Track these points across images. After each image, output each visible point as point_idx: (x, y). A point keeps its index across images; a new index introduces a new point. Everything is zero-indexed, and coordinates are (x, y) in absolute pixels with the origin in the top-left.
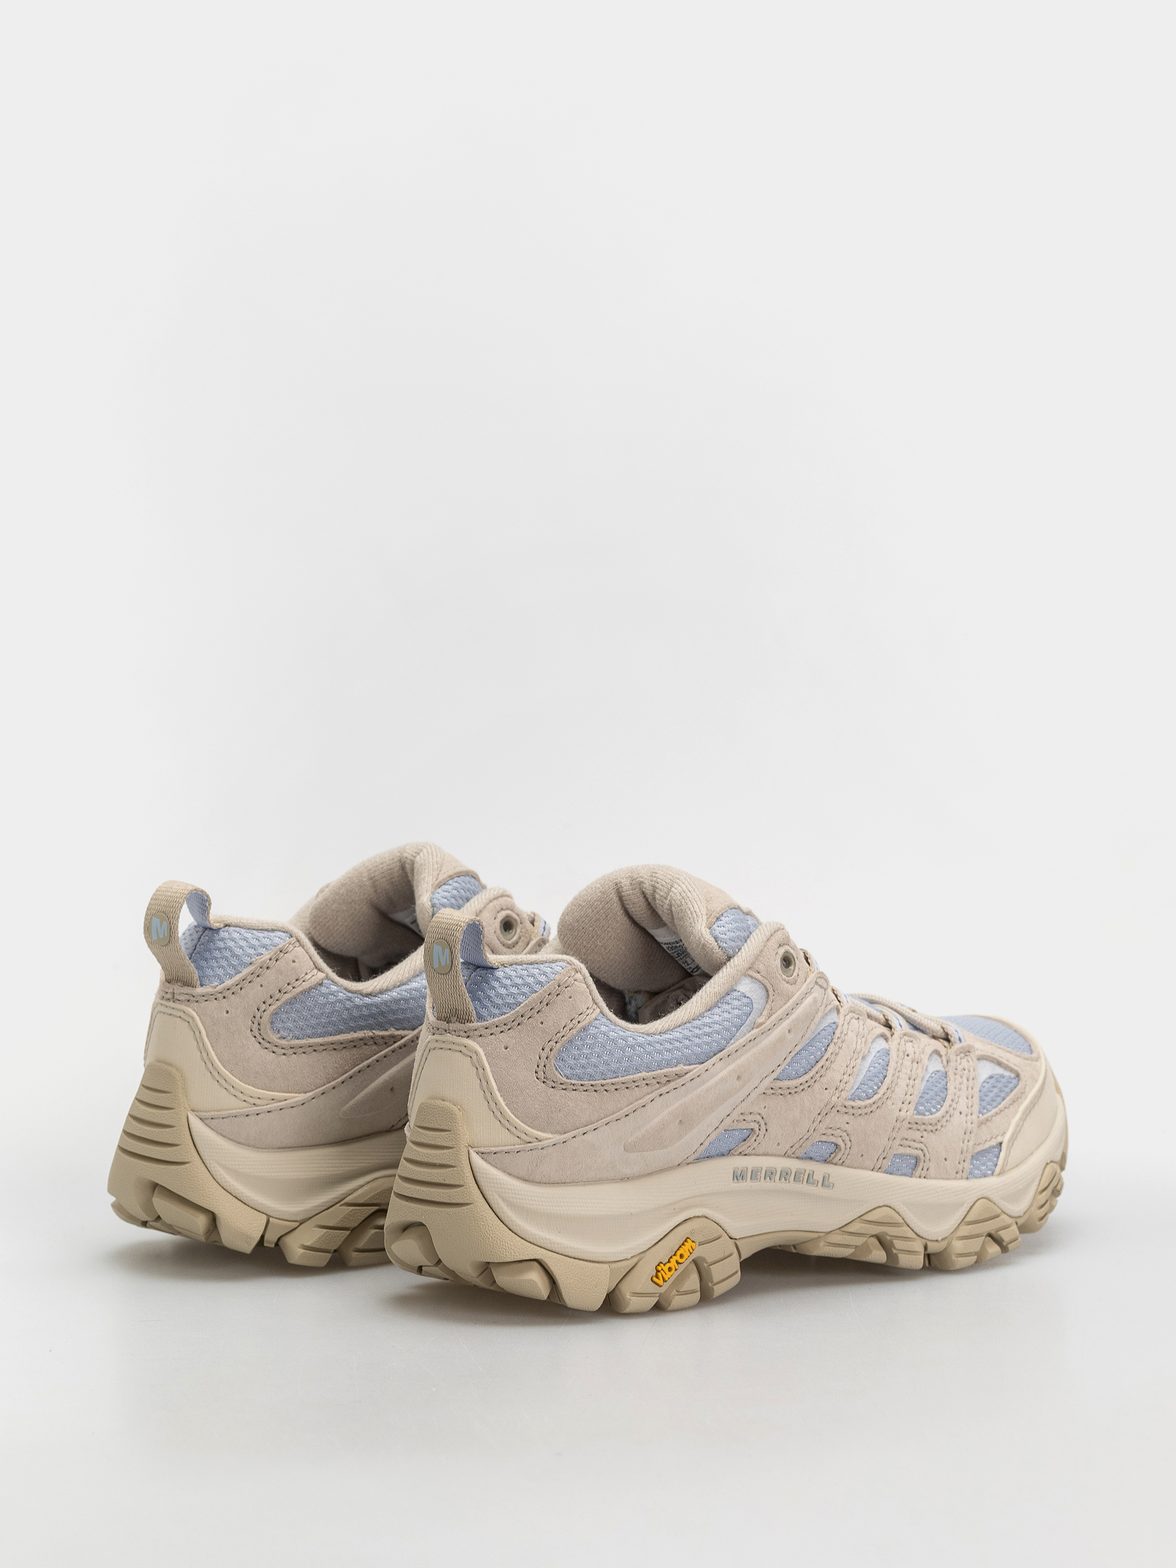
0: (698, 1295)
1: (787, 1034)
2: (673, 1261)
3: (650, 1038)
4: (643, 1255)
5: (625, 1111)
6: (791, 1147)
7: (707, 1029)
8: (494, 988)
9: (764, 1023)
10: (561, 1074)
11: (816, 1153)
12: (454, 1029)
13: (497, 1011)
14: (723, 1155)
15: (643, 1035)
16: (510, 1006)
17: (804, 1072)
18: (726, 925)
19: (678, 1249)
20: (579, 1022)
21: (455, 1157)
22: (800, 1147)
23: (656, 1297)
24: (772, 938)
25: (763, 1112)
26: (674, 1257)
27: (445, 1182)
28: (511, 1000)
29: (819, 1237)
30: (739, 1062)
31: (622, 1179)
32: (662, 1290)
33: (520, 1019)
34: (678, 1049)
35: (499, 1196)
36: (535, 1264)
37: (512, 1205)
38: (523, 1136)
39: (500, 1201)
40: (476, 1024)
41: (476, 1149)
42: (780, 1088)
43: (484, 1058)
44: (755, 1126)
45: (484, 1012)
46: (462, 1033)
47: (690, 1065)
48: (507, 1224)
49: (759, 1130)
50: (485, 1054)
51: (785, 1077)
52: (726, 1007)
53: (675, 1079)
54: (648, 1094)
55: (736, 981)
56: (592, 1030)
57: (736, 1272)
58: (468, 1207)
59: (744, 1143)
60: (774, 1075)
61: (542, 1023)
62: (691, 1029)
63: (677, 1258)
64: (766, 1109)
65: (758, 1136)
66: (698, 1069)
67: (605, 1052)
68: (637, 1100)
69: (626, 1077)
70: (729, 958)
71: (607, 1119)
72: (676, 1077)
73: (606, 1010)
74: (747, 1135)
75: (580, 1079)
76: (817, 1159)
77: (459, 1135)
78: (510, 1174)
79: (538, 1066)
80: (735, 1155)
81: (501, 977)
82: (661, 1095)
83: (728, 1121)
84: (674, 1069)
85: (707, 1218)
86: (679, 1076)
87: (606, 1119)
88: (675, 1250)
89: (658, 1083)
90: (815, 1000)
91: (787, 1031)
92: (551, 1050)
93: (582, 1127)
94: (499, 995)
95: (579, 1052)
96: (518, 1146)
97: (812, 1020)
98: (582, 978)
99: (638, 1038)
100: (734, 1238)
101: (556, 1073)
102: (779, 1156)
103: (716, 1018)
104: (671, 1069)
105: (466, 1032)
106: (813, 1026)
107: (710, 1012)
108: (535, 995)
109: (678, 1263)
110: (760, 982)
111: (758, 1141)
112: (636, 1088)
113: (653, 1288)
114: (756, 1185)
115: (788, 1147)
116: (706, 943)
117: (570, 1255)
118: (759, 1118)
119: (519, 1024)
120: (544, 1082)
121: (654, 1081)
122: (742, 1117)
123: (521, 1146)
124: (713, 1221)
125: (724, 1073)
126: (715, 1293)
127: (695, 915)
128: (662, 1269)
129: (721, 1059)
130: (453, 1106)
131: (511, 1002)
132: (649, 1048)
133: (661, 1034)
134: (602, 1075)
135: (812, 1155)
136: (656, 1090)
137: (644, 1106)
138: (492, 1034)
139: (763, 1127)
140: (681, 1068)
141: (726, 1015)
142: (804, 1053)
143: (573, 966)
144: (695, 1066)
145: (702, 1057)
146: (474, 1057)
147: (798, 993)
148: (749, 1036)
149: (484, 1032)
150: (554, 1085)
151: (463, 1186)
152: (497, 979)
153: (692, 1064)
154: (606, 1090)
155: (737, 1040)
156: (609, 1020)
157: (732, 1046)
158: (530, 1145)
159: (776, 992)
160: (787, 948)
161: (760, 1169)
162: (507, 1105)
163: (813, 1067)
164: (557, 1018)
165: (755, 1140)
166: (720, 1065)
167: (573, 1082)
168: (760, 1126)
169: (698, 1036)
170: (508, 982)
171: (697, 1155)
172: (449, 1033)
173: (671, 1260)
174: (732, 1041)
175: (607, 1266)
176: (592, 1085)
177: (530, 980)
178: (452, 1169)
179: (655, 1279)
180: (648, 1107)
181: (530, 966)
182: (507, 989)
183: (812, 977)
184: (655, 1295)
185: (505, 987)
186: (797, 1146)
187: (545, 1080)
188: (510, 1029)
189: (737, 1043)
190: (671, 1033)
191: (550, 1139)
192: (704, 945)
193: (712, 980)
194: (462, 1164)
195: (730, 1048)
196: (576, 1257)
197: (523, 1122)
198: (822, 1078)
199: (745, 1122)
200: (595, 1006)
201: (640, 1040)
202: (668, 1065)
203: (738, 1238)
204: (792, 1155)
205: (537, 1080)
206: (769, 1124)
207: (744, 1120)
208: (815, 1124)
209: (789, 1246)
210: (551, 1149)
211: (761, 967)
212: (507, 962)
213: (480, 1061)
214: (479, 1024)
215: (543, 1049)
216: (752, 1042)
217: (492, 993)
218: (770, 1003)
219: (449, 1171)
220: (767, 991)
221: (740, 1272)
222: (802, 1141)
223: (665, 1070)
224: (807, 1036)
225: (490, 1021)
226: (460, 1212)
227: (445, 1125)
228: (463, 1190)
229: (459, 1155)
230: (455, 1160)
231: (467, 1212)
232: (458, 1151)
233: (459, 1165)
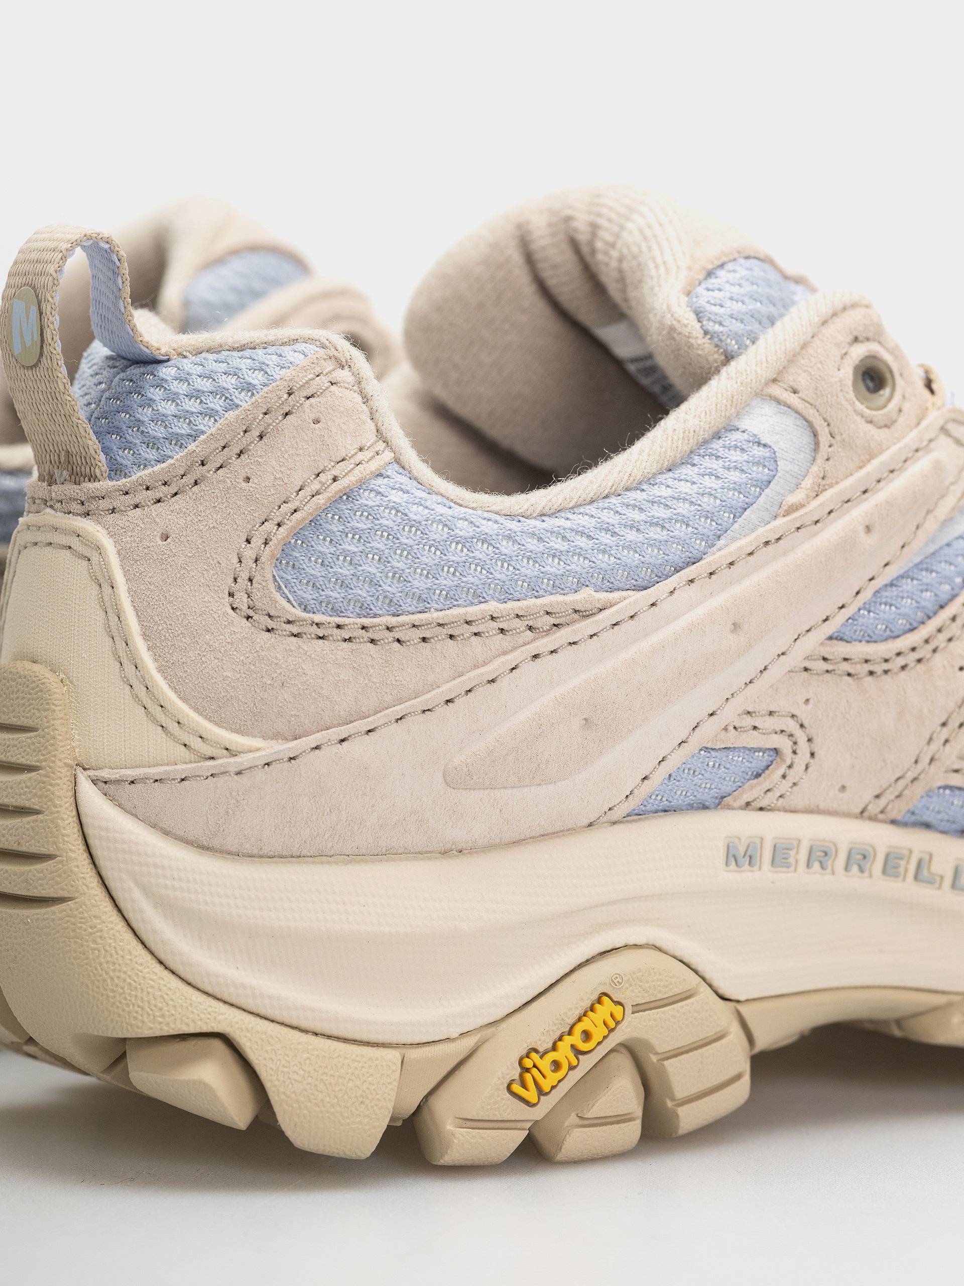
0: (634, 1130)
1: (862, 535)
2: (564, 1047)
3: (513, 525)
4: (491, 1030)
5: (446, 690)
6: (877, 797)
7: (660, 512)
8: (150, 402)
9: (802, 506)
10: (289, 601)
11: (939, 812)
12: (60, 498)
13: (151, 455)
14: (705, 807)
15: (498, 518)
16: (178, 441)
17: (908, 627)
18: (727, 287)
19: (579, 1020)
20: (335, 479)
21: (41, 789)
22: (898, 797)
23: (525, 1129)
24: (836, 320)
25: (803, 713)
26: (566, 1038)
27: (20, 849)
28: (182, 428)
29: (950, 1005)
30: (736, 590)
31: (445, 853)
32: (537, 1113)
33: (199, 471)
34: (580, 553)
35: (136, 882)
36: (217, 1044)
37: (164, 905)
38: (196, 743)
39: (137, 894)
40: (105, 485)
41: (91, 773)
42: (845, 659)
43: (114, 561)
44: (785, 744)
45: (125, 457)
46: (75, 507)
47: (611, 590)
48: (153, 947)
49: (794, 752)
50: (119, 553)
51: (859, 635)
52: (709, 463)
53: (574, 622)
54: (505, 653)
55: (741, 408)
56: (367, 499)
57: (738, 1077)
58: (63, 906)
59: (756, 781)
60: (830, 628)
61: (248, 479)
62: (619, 509)
63: (576, 1039)
64: (810, 706)
65: (790, 767)
66: (634, 598)
67: (399, 552)
68: (476, 667)
69: (447, 612)
70: (728, 358)
71: (400, 710)
72: (576, 616)
73: (411, 456)
74: (765, 764)
75: (336, 612)
76: (941, 828)
77: (54, 738)
78: (166, 833)
79: (235, 580)
80: (733, 809)
81: (169, 378)
82: (536, 656)
83: (710, 728)
84: (571, 598)
85: (660, 949)
86: (582, 614)
87: (397, 708)
88: (571, 1021)
89: (530, 628)
90: (938, 467)
91: (861, 529)
92: (266, 543)
93: (339, 725)
94: (158, 419)
95: (332, 550)
96: (184, 766)
97: (929, 512)
98: (351, 379)
99: (484, 522)
100: (734, 997)
101: (277, 596)
102: (847, 815)
103: (685, 487)
104: (560, 598)
105: (83, 504)
106: (931, 525)
107: (670, 474)
108: (231, 415)
109: (578, 1052)
110: (797, 412)
111: (790, 780)
112: (474, 638)
113: (512, 1109)
114: (783, 878)
115: (868, 795)
116: (675, 323)
117: (304, 1024)
118: (791, 726)
119: (196, 483)
120: (248, 618)
121: (521, 624)
122: (748, 721)
123: (189, 766)
124: (675, 957)
125: (698, 612)
126: (682, 1124)
127: (662, 270)
128: (535, 1066)
129: (692, 581)
130: (49, 675)
131: (183, 432)
132: (507, 548)
133: (544, 518)
134: (390, 604)
135: (928, 817)
136: (525, 644)
137: (493, 681)
138: (136, 506)
139: (804, 748)
140: (586, 596)
141: (709, 482)
142: (908, 585)
143: (333, 352)
144: (625, 593)
145: (645, 574)
146: (95, 559)
147: (894, 449)
148: (764, 532)
149: (121, 501)
150: (271, 624)
151: (55, 856)
152: (160, 384)
153: (618, 590)
154: (398, 641)
155: (734, 539)
156: (416, 479)
157: (719, 553)
158: (211, 763)
159: (838, 438)
160: (873, 347)
161: (795, 843)
162: (160, 670)
163: (929, 618)
164: (283, 469)
165: (784, 777)
166: (686, 594)
167: (318, 618)
168: (795, 743)
169: (634, 526)
170: (182, 388)
171: (633, 804)
172: (51, 507)
173: (560, 1044)
174: (722, 542)
175: (394, 1055)
176: (363, 628)
177: (229, 382)
178: (34, 817)
179: (516, 1088)
180: (504, 683)
181: (235, 354)
182: (177, 405)
183: (934, 418)
184: (519, 1125)
185: (173, 398)
186: (889, 796)
187: (251, 613)
188: (176, 494)
189: (733, 547)
190: (570, 515)
191: (258, 750)
192: (672, 329)
193: (683, 407)
194: (55, 806)
195: (714, 558)
196: (318, 1031)
197: (196, 710)
198: (952, 644)
199: (755, 733)
200: (381, 446)
201: (488, 528)
202: (557, 588)
203: (742, 998)
204: (881, 816)
205: (231, 612)
206: (817, 741)
207: (755, 728)
208: (934, 747)
209: (885, 1022)
210: (260, 775)
211: (802, 380)
212: (190, 349)
213: (106, 568)
214: (111, 483)
215: (248, 541)
216: (770, 548)
217: (145, 414)
218: (820, 460)
219: (28, 823)
220: (815, 435)
221: (747, 1079)
222: (901, 784)
223: (547, 600)
224: (915, 546)
225: (134, 478)
226: (47, 919)
227: (27, 718)
228: (54, 866)
229: (51, 785)
230: (40, 797)
231: (61, 919)
232: (48, 777)
233: (48, 808)
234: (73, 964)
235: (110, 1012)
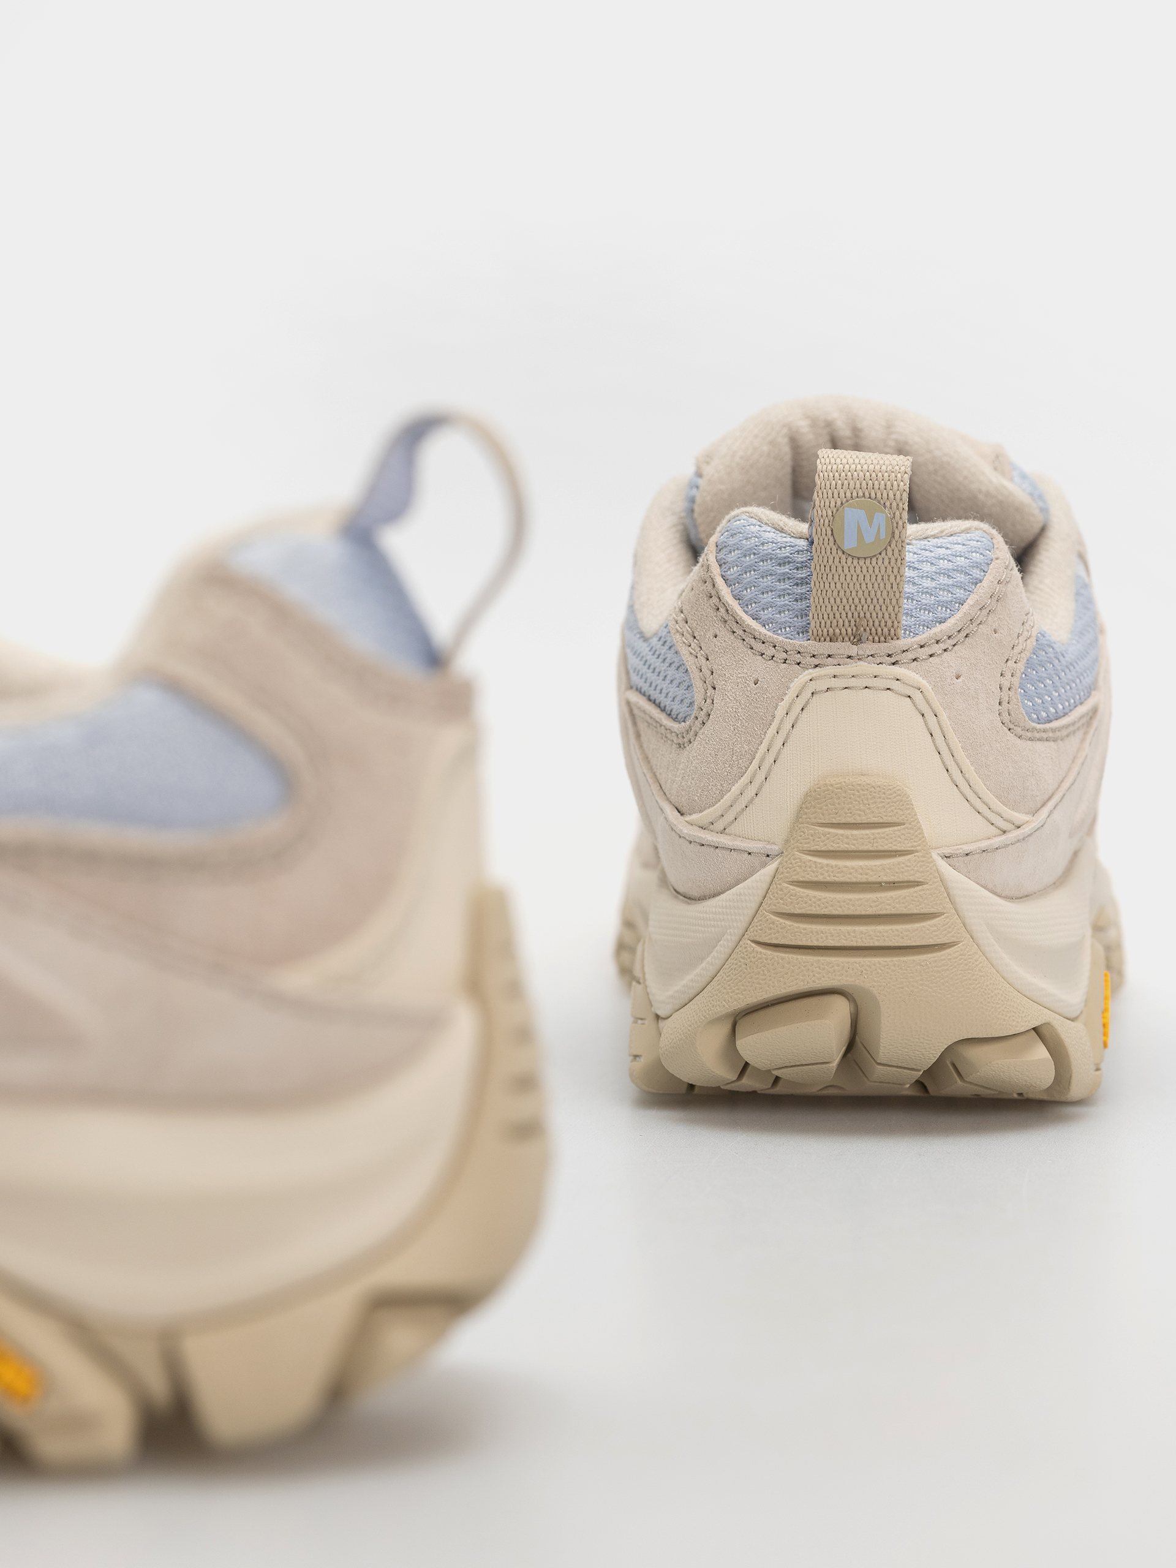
10: (1027, 714)
20: (1031, 627)
38: (998, 822)
41: (938, 851)
46: (885, 659)
50: (933, 689)
58: (954, 948)
67: (1055, 676)
69: (1070, 716)
77: (921, 828)
79: (1000, 703)
92: (1012, 676)
93: (1049, 800)
95: (1037, 677)
96: (995, 839)
105: (890, 656)
108: (981, 585)
119: (968, 636)
120: (1010, 729)
123: (998, 839)
128: (1105, 1021)
138: (933, 655)
149: (921, 653)
150: (1021, 732)
151: (942, 914)
164: (1011, 622)
167: (1038, 726)
172: (861, 660)
179: (1104, 1038)
187: (1011, 725)
188: (956, 645)
205: (1001, 726)
210: (1030, 839)
213: (927, 702)
214: (908, 641)
219: (916, 892)
225: (924, 634)
226: (944, 960)
227: (891, 816)
228: (945, 921)
229: (928, 863)
230: (923, 872)
231: (956, 958)
232: (924, 857)
233: (931, 879)
234: (969, 989)
235: (998, 1018)
